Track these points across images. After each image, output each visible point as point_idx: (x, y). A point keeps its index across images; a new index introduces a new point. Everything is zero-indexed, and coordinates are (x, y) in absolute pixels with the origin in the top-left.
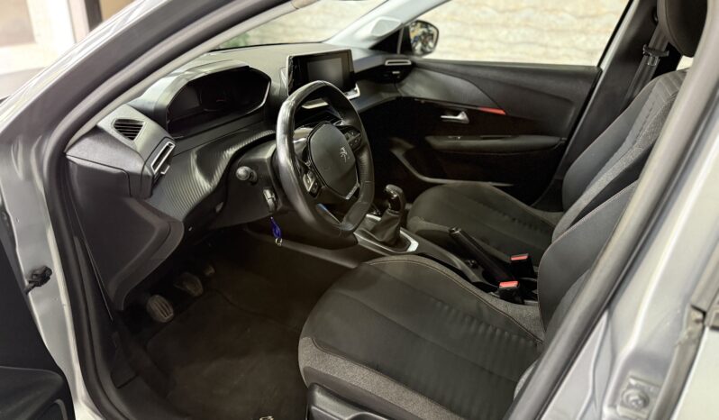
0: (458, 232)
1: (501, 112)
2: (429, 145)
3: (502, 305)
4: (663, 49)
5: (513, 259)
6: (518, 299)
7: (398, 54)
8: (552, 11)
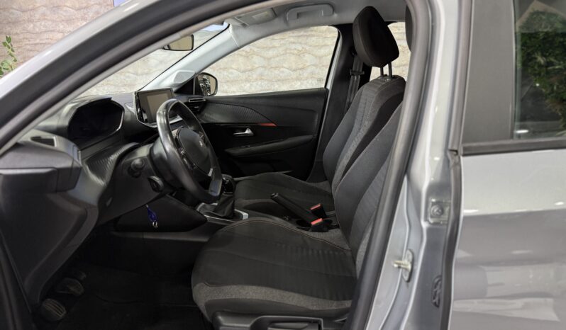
0: (276, 195)
1: (273, 125)
2: (229, 155)
3: (317, 235)
4: (361, 71)
5: (312, 209)
6: (325, 229)
7: (194, 96)
8: (276, 68)
